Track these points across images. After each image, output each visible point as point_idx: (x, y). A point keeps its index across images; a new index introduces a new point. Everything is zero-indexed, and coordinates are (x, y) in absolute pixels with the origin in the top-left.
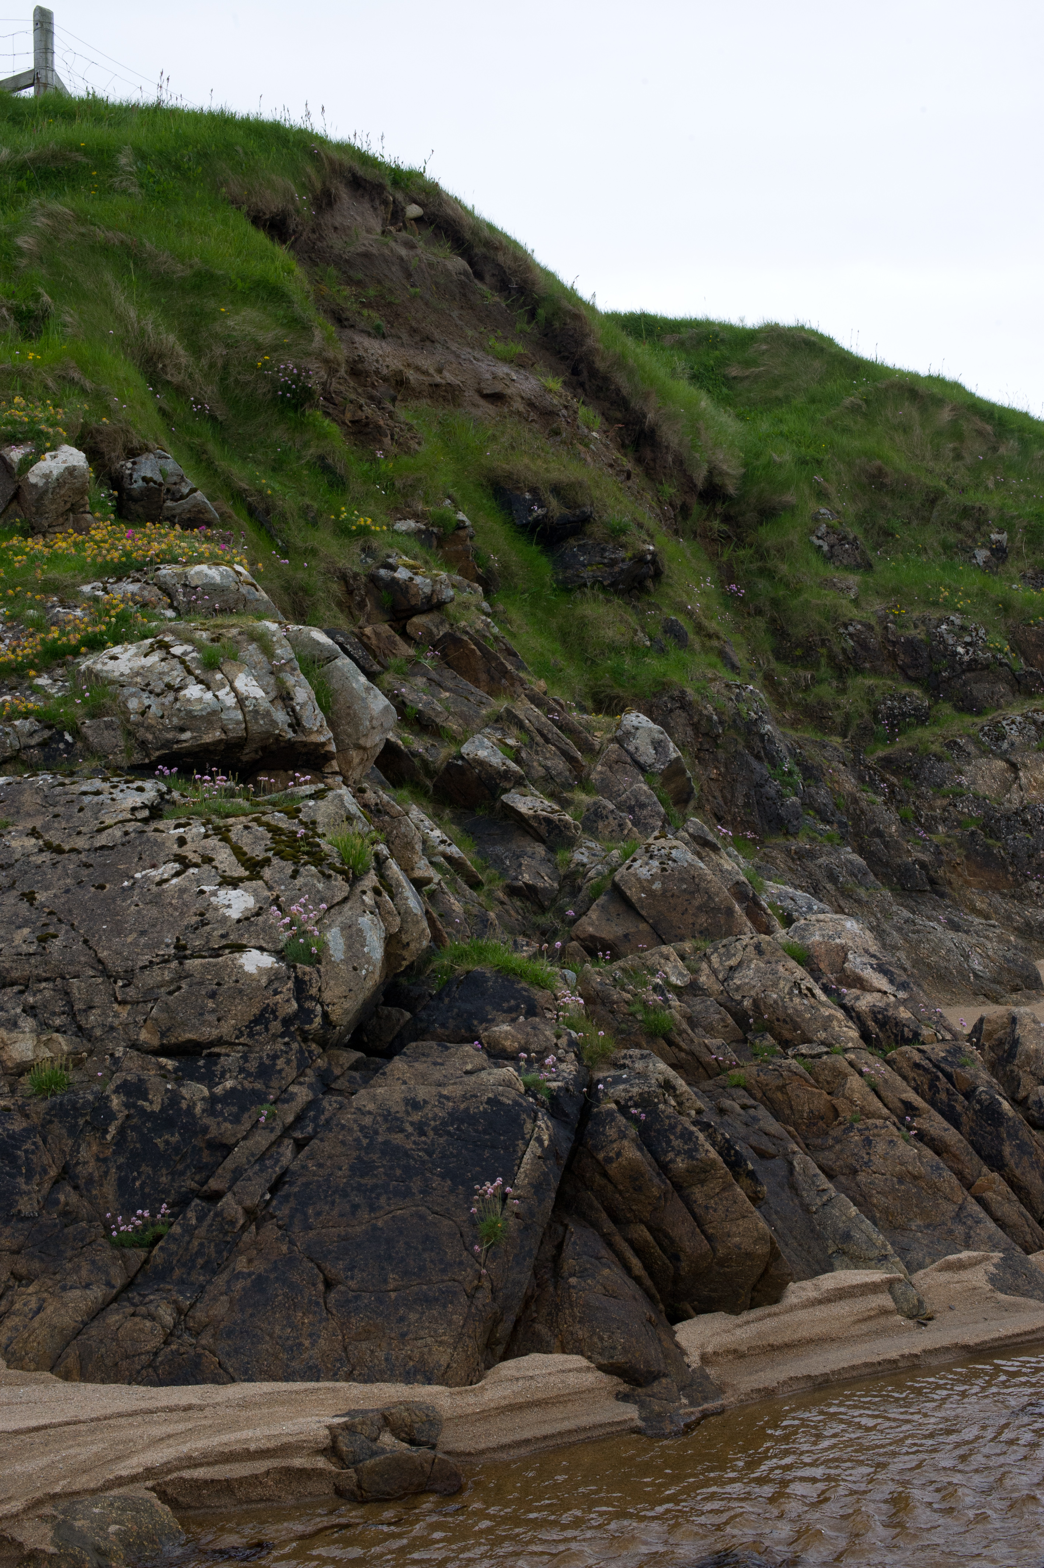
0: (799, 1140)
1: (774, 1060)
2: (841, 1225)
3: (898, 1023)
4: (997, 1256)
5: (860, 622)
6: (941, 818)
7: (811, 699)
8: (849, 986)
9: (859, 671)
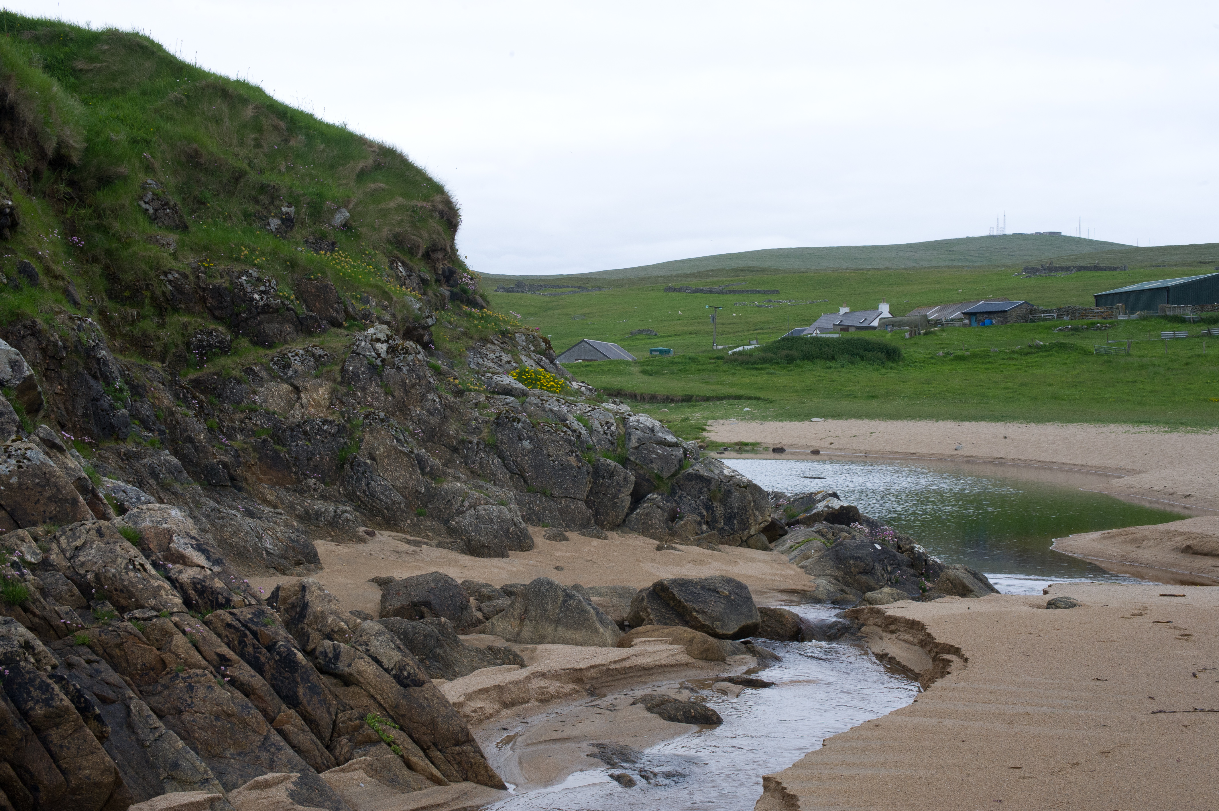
0: (134, 687)
1: (113, 623)
2: (170, 756)
3: (214, 592)
4: (295, 775)
5: (177, 272)
6: (239, 429)
7: (136, 331)
8: (174, 562)
9: (176, 310)
